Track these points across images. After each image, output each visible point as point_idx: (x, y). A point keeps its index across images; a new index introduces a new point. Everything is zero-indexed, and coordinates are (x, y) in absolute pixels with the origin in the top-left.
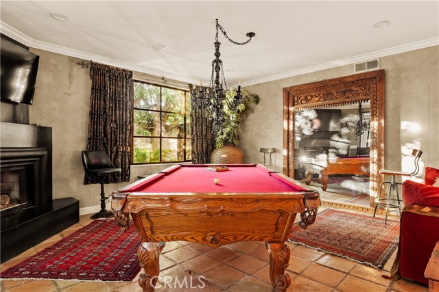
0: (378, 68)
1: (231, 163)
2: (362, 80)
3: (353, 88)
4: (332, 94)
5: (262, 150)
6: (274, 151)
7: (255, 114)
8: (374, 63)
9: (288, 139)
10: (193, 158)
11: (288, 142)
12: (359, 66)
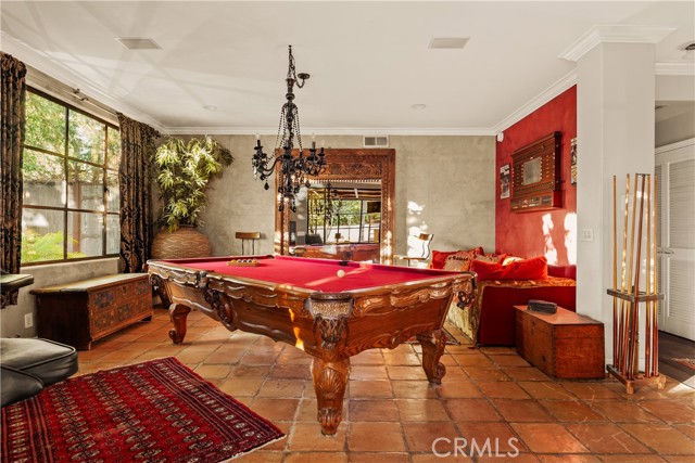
0: (386, 146)
1: (197, 256)
2: (373, 156)
3: (363, 164)
4: (339, 167)
5: (239, 235)
6: (263, 237)
7: (224, 180)
8: (383, 140)
9: (282, 220)
10: (122, 250)
11: (282, 224)
12: (370, 140)
